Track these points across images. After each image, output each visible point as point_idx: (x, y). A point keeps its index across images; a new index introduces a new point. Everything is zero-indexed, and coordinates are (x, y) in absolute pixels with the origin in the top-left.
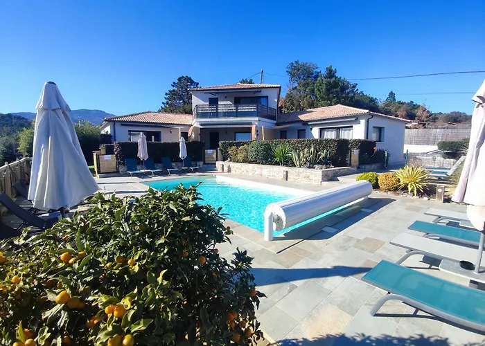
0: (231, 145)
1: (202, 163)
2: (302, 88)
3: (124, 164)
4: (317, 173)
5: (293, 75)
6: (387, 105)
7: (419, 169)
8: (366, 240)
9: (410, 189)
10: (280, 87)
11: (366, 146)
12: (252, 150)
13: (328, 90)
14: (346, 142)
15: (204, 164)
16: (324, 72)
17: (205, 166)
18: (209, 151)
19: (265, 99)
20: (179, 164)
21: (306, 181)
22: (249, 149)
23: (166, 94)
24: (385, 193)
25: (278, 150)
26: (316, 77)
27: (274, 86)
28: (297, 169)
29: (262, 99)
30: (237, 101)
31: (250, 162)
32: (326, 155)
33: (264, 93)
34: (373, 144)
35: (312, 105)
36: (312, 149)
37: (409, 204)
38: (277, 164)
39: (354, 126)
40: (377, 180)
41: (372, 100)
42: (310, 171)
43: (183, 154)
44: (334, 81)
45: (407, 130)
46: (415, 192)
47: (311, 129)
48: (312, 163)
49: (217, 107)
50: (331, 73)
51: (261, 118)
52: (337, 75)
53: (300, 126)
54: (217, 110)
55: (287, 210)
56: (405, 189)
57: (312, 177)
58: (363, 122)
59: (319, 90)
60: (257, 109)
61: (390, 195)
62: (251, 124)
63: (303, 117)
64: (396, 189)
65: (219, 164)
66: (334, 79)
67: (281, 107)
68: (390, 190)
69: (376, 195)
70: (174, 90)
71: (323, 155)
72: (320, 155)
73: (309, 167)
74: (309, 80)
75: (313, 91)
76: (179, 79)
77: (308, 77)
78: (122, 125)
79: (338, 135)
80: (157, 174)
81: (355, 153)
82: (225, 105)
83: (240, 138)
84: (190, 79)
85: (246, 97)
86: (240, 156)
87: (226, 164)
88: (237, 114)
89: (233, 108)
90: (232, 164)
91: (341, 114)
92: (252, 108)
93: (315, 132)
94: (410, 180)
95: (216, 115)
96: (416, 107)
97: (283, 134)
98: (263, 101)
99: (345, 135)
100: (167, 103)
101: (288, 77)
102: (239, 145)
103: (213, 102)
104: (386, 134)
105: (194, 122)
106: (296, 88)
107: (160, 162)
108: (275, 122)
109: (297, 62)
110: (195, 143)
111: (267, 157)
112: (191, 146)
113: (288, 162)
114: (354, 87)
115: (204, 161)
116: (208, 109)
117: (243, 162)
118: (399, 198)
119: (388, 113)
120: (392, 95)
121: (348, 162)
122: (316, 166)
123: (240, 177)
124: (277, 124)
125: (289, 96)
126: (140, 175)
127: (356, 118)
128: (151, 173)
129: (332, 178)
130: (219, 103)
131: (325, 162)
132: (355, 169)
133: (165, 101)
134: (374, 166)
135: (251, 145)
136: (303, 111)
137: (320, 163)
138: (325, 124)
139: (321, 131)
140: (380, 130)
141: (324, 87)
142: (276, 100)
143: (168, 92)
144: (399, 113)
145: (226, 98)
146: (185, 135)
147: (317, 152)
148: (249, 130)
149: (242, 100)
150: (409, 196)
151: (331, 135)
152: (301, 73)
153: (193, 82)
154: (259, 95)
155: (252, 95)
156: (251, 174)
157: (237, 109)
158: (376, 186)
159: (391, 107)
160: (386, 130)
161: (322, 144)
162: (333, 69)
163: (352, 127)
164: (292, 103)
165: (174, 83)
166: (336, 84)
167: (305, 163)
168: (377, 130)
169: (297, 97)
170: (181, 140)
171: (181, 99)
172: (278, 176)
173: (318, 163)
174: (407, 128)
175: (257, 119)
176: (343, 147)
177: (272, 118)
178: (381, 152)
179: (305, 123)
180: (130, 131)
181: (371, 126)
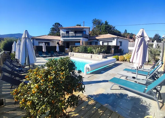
0: (74, 47)
1: (64, 53)
2: (97, 28)
3: (38, 53)
4: (101, 56)
5: (94, 23)
6: (124, 34)
7: (130, 55)
8: (113, 74)
9: (127, 60)
10: (90, 28)
11: (116, 47)
12: (80, 49)
13: (105, 29)
14: (110, 46)
15: (65, 53)
16: (104, 23)
18: (66, 49)
19: (85, 32)
20: (57, 53)
21: (97, 59)
22: (80, 48)
23: (51, 29)
24: (120, 62)
25: (89, 48)
26: (102, 24)
27: (88, 27)
28: (95, 55)
29: (84, 32)
30: (76, 32)
31: (80, 53)
32: (104, 50)
33: (84, 30)
34: (119, 47)
35: (100, 34)
36: (99, 48)
37: (126, 65)
38: (88, 53)
39: (113, 41)
40: (118, 58)
41: (120, 32)
42: (98, 55)
43: (57, 50)
45: (129, 43)
46: (129, 61)
48: (99, 53)
49: (69, 34)
50: (106, 23)
51: (84, 38)
52: (108, 24)
53: (96, 41)
54: (69, 35)
55: (91, 66)
56: (126, 60)
57: (99, 57)
58: (116, 40)
59: (102, 29)
60: (82, 35)
61: (122, 62)
62: (80, 40)
63: (97, 38)
64: (123, 61)
65: (70, 53)
66: (107, 25)
67: (90, 34)
68: (122, 61)
69: (118, 62)
70: (53, 28)
71: (103, 50)
72: (102, 50)
73: (98, 54)
74: (100, 25)
75: (101, 29)
76: (55, 24)
77: (99, 24)
78: (36, 40)
79: (108, 44)
80: (49, 57)
81: (113, 50)
83: (77, 44)
84: (59, 24)
85: (78, 31)
86: (77, 51)
87: (72, 53)
88: (76, 37)
89: (74, 35)
90: (74, 53)
91: (109, 37)
92: (81, 35)
93: (101, 43)
94: (127, 58)
95: (69, 37)
96: (133, 35)
97: (91, 44)
98: (84, 33)
99: (110, 44)
100: (51, 32)
101: (92, 24)
102: (76, 47)
103: (67, 32)
104: (123, 44)
105: (61, 39)
106: (95, 28)
107: (50, 52)
108: (88, 39)
109: (95, 19)
110: (61, 46)
111: (85, 51)
112: (60, 47)
113: (92, 52)
114: (114, 28)
116: (66, 35)
117: (78, 52)
118: (124, 63)
119: (124, 37)
120: (126, 30)
121: (111, 53)
122: (101, 54)
123: (77, 57)
124: (89, 40)
125: (93, 30)
126: (43, 57)
127: (114, 39)
128: (47, 56)
129: (106, 57)
130: (70, 33)
131: (104, 52)
132: (112, 55)
133: (50, 31)
134: (118, 54)
135: (80, 47)
136: (97, 36)
138: (104, 40)
139: (103, 42)
140: (121, 42)
141: (104, 27)
142: (88, 32)
143: (51, 28)
144: (127, 37)
145: (72, 31)
146: (58, 43)
147: (101, 49)
148: (79, 42)
150: (127, 62)
151: (106, 44)
152: (97, 23)
153: (60, 25)
154: (83, 30)
155: (80, 30)
156: (80, 56)
157: (76, 35)
158: (118, 60)
160: (123, 42)
161: (103, 47)
162: (107, 22)
164: (94, 33)
165: (53, 25)
166: (108, 27)
167: (97, 53)
168: (120, 42)
169: (95, 31)
170: (57, 45)
171: (56, 31)
172: (89, 57)
173: (101, 53)
175: (82, 38)
177: (87, 38)
178: (121, 49)
179: (98, 40)
180: (39, 42)
181: (118, 41)
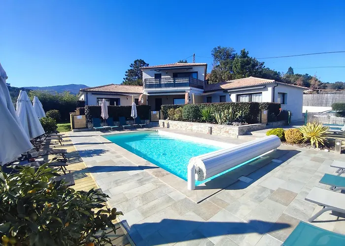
0: (170, 108)
1: (148, 121)
2: (223, 66)
3: (91, 121)
4: (235, 129)
5: (216, 57)
6: (288, 77)
7: (320, 126)
8: (280, 190)
9: (312, 143)
10: (206, 65)
11: (272, 107)
12: (185, 112)
13: (242, 67)
14: (257, 104)
15: (150, 121)
16: (239, 54)
17: (151, 123)
18: (154, 112)
19: (196, 74)
20: (132, 122)
21: (225, 135)
22: (183, 110)
23: (126, 72)
24: (291, 146)
25: (204, 111)
26: (234, 57)
27: (202, 64)
28: (219, 126)
29: (193, 74)
30: (175, 76)
31: (184, 120)
32: (241, 115)
33: (195, 69)
34: (279, 106)
35: (231, 78)
36: (231, 110)
38: (204, 121)
39: (263, 92)
40: (284, 134)
41: (276, 73)
42: (228, 128)
43: (134, 114)
44: (247, 60)
45: (304, 95)
46: (317, 145)
47: (230, 95)
48: (230, 121)
49: (160, 80)
50: (244, 54)
51: (192, 88)
52: (249, 55)
53: (221, 93)
54: (160, 82)
55: (207, 163)
56: (308, 142)
57: (231, 132)
58: (270, 89)
59: (236, 67)
60: (189, 81)
61: (295, 147)
62: (185, 92)
63: (223, 87)
64: (300, 142)
65: (161, 122)
66: (246, 58)
67: (208, 80)
68: (295, 143)
69: (284, 147)
70: (131, 70)
71: (239, 115)
72: (237, 115)
73: (228, 124)
74: (228, 60)
75: (231, 68)
76: (135, 62)
77: (228, 58)
79: (251, 99)
80: (114, 129)
81: (265, 113)
82: (166, 78)
83: (177, 102)
84: (143, 61)
85: (181, 73)
86: (176, 116)
87: (166, 121)
88: (175, 85)
89: (172, 81)
90: (170, 122)
91: (252, 84)
92: (186, 81)
93: (233, 98)
94: (312, 134)
95: (160, 86)
96: (310, 78)
97: (209, 99)
98: (194, 76)
99: (256, 99)
100: (127, 79)
101: (213, 59)
102: (175, 107)
103: (158, 76)
104: (289, 99)
105: (143, 91)
106: (219, 66)
107: (118, 120)
108: (203, 90)
109: (219, 48)
110: (143, 106)
111: (196, 116)
112: (140, 108)
113: (212, 120)
114: (262, 64)
115: (150, 119)
116: (154, 82)
117: (179, 120)
118: (304, 149)
119: (289, 82)
120: (291, 69)
121: (259, 120)
122: (234, 123)
123: (175, 131)
124: (204, 92)
125: (213, 72)
126: (103, 130)
127: (265, 87)
128: (110, 129)
129: (247, 132)
130: (162, 77)
131: (241, 120)
132: (265, 125)
133: (125, 77)
134: (280, 123)
135: (184, 107)
136: (224, 83)
137: (237, 121)
138: (240, 92)
139: (238, 96)
140: (283, 95)
141: (239, 64)
142: (204, 75)
143: (127, 71)
144: (297, 82)
145: (167, 74)
146: (136, 101)
147: (235, 112)
148: (183, 97)
149: (178, 75)
150: (312, 148)
151: (245, 100)
152: (223, 55)
153: (145, 63)
154: (191, 71)
155: (186, 71)
156: (184, 129)
157: (174, 81)
158: (283, 140)
159: (291, 79)
160: (288, 95)
161: (238, 106)
162: (246, 51)
163: (261, 93)
164: (216, 77)
165: (132, 64)
166: (248, 62)
167: (225, 121)
168: (281, 95)
169: (220, 72)
170: (133, 104)
171: (136, 75)
172: (204, 130)
173: (235, 121)
174: (304, 93)
175: (189, 88)
176: (255, 108)
177: (200, 87)
178: (285, 113)
179: (225, 91)
180: (97, 98)
181: (276, 92)
